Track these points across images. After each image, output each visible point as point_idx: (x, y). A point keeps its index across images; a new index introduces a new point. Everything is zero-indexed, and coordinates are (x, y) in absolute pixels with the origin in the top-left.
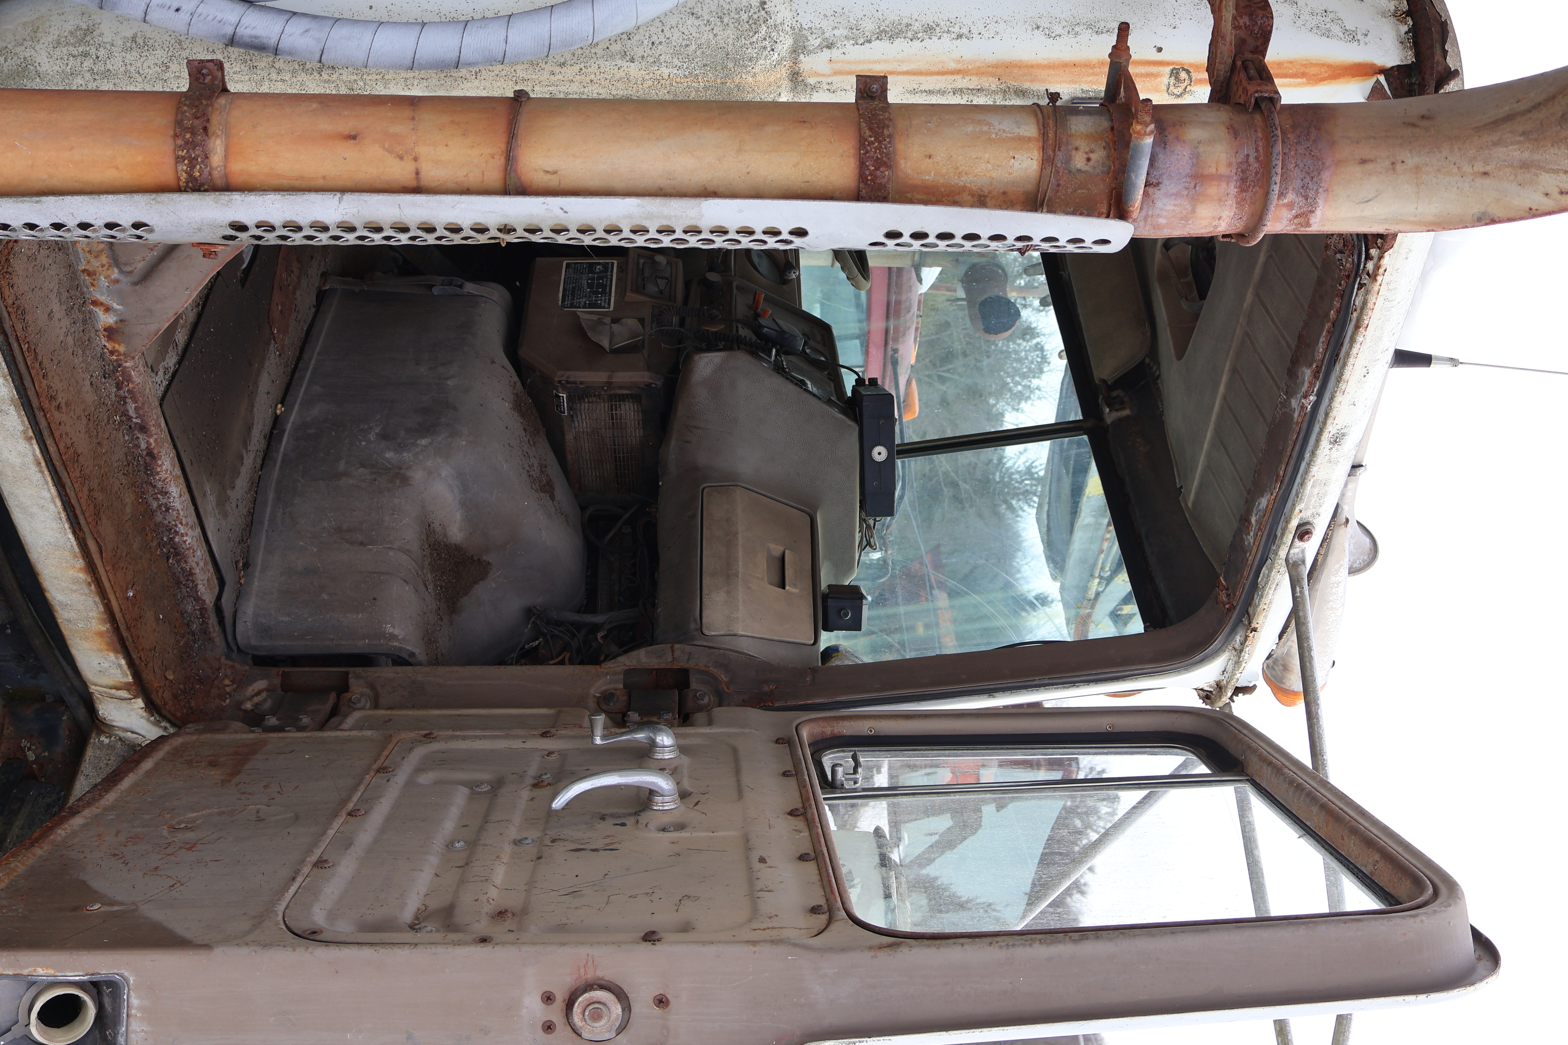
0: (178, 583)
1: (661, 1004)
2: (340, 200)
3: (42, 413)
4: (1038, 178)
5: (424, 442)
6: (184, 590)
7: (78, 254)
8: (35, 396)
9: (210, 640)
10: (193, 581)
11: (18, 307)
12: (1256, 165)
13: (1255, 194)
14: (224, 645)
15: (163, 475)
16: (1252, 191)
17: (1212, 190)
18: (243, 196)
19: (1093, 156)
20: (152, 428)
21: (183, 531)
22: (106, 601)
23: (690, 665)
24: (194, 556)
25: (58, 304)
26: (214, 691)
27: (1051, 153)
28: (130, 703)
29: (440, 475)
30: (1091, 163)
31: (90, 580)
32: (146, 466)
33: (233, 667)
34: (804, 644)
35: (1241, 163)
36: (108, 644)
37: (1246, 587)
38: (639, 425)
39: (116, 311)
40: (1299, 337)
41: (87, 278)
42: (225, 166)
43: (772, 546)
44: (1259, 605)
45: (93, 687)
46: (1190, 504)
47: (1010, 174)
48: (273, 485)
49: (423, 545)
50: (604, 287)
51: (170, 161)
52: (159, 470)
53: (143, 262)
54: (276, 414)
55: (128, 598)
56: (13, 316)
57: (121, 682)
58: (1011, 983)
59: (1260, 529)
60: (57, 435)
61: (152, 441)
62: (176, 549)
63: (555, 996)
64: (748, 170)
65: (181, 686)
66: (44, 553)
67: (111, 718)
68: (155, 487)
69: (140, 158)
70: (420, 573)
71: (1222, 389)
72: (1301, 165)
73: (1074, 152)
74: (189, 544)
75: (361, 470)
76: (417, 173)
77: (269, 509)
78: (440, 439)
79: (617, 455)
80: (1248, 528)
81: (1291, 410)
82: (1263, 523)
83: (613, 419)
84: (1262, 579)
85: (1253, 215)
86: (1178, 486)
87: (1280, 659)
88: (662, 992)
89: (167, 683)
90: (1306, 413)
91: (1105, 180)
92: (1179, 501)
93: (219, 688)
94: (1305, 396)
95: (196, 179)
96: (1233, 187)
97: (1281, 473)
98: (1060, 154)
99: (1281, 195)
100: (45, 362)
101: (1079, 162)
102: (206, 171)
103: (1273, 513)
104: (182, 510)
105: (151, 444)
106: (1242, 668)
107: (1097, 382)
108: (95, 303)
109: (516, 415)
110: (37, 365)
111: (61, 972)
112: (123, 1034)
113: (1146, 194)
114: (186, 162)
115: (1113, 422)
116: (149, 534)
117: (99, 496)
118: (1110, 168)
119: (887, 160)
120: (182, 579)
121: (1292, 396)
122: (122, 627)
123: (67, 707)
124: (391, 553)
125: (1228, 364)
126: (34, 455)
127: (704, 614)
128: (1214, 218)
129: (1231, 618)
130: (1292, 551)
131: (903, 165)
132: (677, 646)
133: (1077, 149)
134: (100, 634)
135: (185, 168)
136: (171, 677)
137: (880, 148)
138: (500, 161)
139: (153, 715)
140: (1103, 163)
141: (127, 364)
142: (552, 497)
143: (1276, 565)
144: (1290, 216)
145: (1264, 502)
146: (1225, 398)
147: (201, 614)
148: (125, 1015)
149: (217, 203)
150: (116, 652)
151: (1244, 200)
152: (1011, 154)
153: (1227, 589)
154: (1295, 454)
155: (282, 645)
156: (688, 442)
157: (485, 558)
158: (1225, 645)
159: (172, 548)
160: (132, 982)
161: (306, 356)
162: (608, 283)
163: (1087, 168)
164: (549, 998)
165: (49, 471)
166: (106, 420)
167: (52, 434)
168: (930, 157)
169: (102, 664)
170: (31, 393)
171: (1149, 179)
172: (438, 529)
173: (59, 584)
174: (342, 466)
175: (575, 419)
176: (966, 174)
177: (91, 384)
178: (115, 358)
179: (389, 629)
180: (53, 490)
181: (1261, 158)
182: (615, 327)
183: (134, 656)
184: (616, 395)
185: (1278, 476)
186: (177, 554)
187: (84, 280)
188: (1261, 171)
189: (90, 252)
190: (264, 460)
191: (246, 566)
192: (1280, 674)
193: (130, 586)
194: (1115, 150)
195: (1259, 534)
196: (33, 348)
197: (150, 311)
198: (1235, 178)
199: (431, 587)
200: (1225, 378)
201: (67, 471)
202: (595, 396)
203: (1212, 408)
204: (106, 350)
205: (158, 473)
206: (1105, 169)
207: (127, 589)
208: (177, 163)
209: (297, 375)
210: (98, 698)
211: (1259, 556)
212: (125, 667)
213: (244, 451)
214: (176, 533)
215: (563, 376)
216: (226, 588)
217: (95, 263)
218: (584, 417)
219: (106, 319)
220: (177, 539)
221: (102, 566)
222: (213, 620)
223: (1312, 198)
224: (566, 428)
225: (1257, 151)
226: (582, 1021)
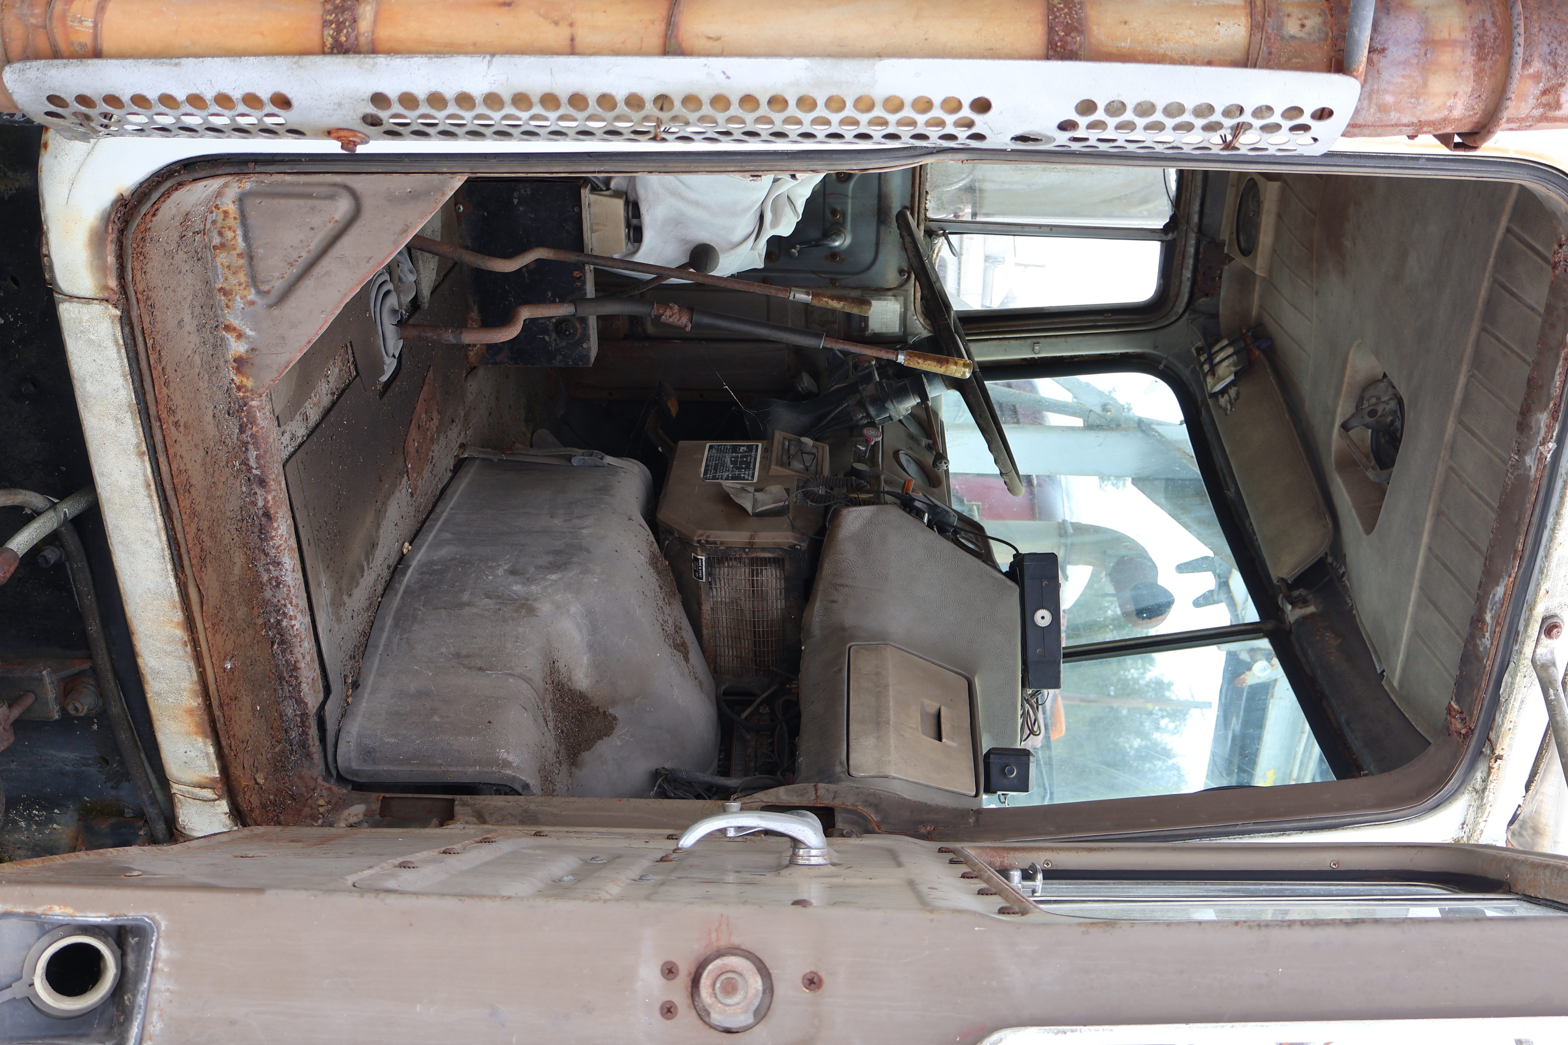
0: (281, 678)
1: (812, 985)
2: (490, 62)
3: (158, 424)
4: (1246, 45)
5: (554, 577)
6: (286, 687)
7: (217, 271)
8: (154, 402)
9: (309, 755)
10: (297, 678)
11: (148, 298)
12: (1494, 30)
13: (1495, 62)
14: (322, 766)
15: (277, 541)
16: (1491, 59)
17: (1446, 57)
18: (389, 58)
19: (1309, 23)
20: (272, 483)
21: (291, 613)
22: (201, 670)
23: (837, 803)
24: (301, 646)
25: (190, 316)
26: (307, 811)
27: (1260, 19)
28: (213, 806)
29: (568, 611)
30: (1306, 29)
31: (186, 639)
32: (262, 529)
33: (330, 789)
34: (965, 795)
35: (1476, 28)
36: (198, 725)
37: (1486, 703)
38: (781, 594)
39: (248, 337)
40: (1529, 380)
41: (223, 298)
42: (373, 32)
43: (927, 702)
44: (1503, 723)
45: (175, 786)
46: (1396, 684)
47: (1215, 40)
48: (392, 613)
49: (545, 678)
50: (748, 464)
51: (317, 26)
52: (273, 534)
53: (281, 281)
54: (402, 552)
55: (225, 669)
56: (142, 304)
57: (207, 778)
58: (1267, 975)
59: (1498, 623)
60: (171, 451)
61: (270, 497)
62: (282, 636)
63: (677, 969)
64: (926, 36)
65: (271, 797)
66: (141, 604)
67: (190, 826)
68: (267, 555)
69: (286, 24)
70: (541, 706)
71: (1425, 538)
72: (1547, 29)
73: (1286, 19)
74: (297, 630)
75: (486, 600)
76: (572, 39)
77: (385, 635)
78: (571, 575)
79: (757, 629)
80: (1482, 629)
81: (1526, 469)
82: (1502, 615)
83: (753, 587)
84: (1505, 690)
85: (1493, 92)
86: (1379, 671)
87: (1528, 820)
88: (813, 969)
89: (257, 786)
90: (1545, 466)
91: (1323, 48)
92: (1382, 686)
93: (312, 809)
94: (1543, 443)
95: (341, 45)
96: (1469, 54)
97: (1520, 546)
98: (1270, 21)
99: (1526, 63)
100: (168, 371)
101: (1292, 28)
102: (353, 36)
103: (1512, 600)
104: (294, 587)
105: (268, 502)
106: (1486, 815)
107: (1275, 582)
108: (228, 328)
109: (652, 570)
110: (160, 368)
111: (81, 911)
112: (143, 992)
113: (1370, 61)
114: (333, 26)
115: (1296, 621)
116: (256, 608)
117: (208, 543)
118: (1327, 34)
119: (1077, 25)
120: (285, 674)
121: (1525, 453)
122: (215, 703)
123: (146, 821)
124: (511, 680)
125: (1431, 507)
126: (145, 475)
127: (851, 756)
128: (1448, 95)
129: (1468, 746)
130: (1539, 651)
131: (1096, 31)
132: (820, 785)
133: (1289, 15)
134: (190, 712)
135: (331, 32)
136: (261, 781)
137: (1070, 14)
138: (660, 27)
139: (237, 825)
140: (1319, 30)
141: (254, 403)
142: (686, 659)
143: (1521, 667)
144: (1537, 92)
145: (1500, 591)
146: (1430, 549)
147: (302, 722)
148: (149, 968)
149: (360, 67)
150: (206, 736)
151: (1482, 70)
152: (1216, 20)
153: (1461, 713)
154: (1535, 520)
155: (386, 770)
156: (833, 602)
157: (611, 711)
158: (1463, 787)
159: (279, 634)
160: (163, 928)
161: (438, 510)
162: (753, 461)
163: (1301, 34)
164: (670, 971)
165: (158, 497)
166: (225, 463)
167: (167, 450)
168: (1125, 23)
169: (189, 753)
170: (150, 398)
171: (1374, 44)
172: (563, 670)
173: (153, 645)
174: (466, 597)
175: (713, 586)
176: (1166, 40)
177: (214, 416)
178: (241, 394)
179: (503, 754)
180: (160, 520)
181: (1500, 23)
182: (759, 495)
183: (224, 743)
184: (757, 558)
185: (1516, 551)
186: (282, 642)
187: (220, 301)
188: (1501, 36)
189: (229, 267)
190: (385, 590)
191: (356, 685)
192: (1529, 840)
193: (228, 657)
194: (1332, 16)
195: (1497, 630)
196: (158, 348)
197: (283, 338)
198: (1471, 43)
199: (551, 725)
200: (1428, 526)
201: (177, 498)
202: (735, 558)
203: (1415, 565)
204: (233, 385)
205: (272, 538)
206: (1322, 36)
207: (225, 659)
208: (324, 27)
209: (427, 524)
210: (180, 801)
211: (1498, 660)
212: (213, 757)
213: (365, 563)
214: (285, 614)
215: (702, 535)
216: (331, 697)
217: (233, 280)
218: (723, 585)
219: (237, 348)
220: (284, 624)
221: (201, 621)
222: (313, 731)
223: (1561, 67)
224: (703, 596)
225: (1493, 15)
226: (711, 996)
